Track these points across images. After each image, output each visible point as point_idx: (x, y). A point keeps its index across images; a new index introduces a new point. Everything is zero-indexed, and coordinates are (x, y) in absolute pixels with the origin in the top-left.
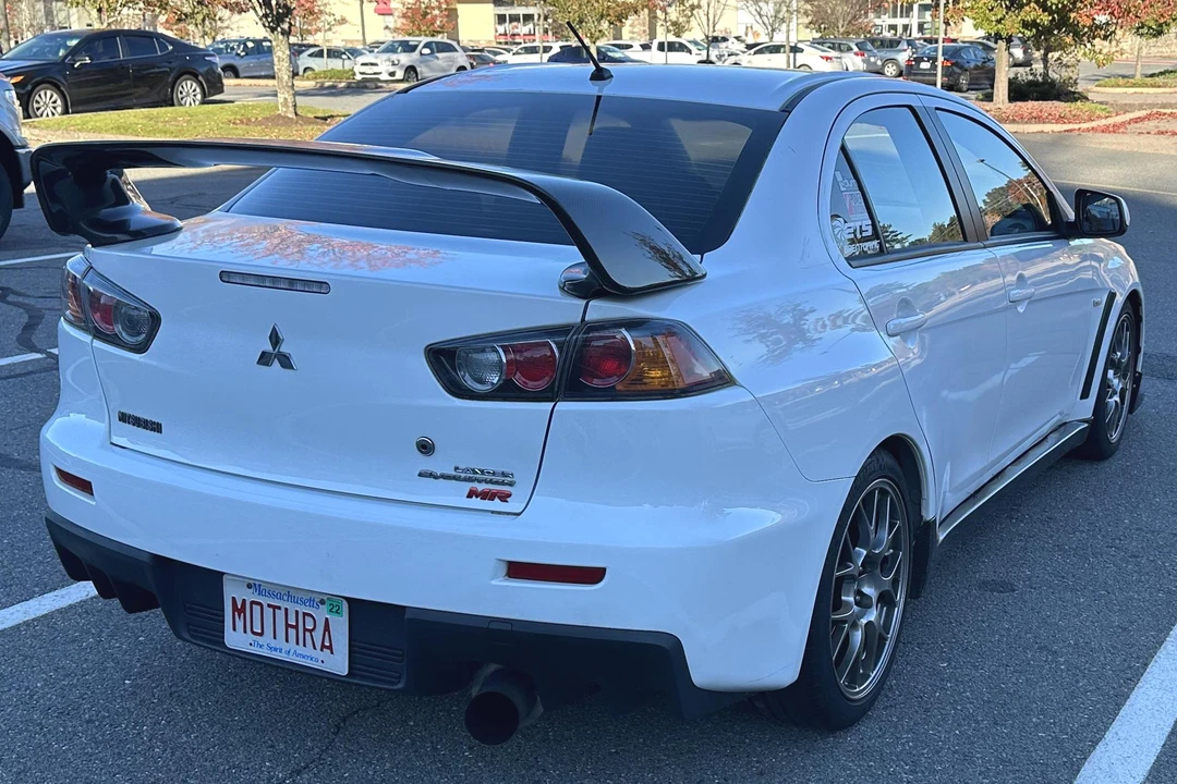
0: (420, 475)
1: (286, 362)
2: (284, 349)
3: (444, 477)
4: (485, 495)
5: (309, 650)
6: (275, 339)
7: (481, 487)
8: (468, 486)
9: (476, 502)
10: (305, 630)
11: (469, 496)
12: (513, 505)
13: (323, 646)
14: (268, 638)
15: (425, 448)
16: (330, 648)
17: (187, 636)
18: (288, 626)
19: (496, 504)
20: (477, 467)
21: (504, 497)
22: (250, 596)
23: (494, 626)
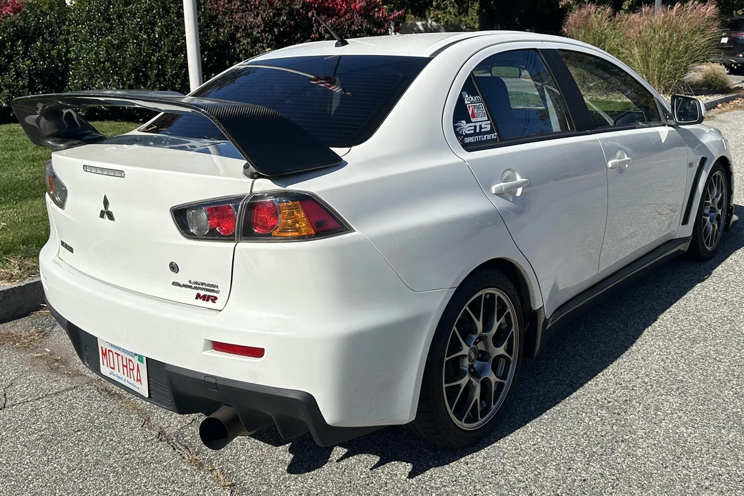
0: (173, 283)
1: (111, 217)
2: (110, 209)
3: (184, 286)
4: (205, 298)
5: (132, 381)
6: (106, 203)
7: (202, 293)
8: (196, 292)
9: (200, 302)
10: (130, 369)
11: (197, 298)
12: (218, 305)
13: (138, 380)
14: (116, 372)
15: (174, 268)
16: (140, 381)
17: (88, 365)
18: (123, 366)
19: (209, 304)
20: (199, 281)
21: (214, 299)
22: (109, 348)
23: (208, 379)
